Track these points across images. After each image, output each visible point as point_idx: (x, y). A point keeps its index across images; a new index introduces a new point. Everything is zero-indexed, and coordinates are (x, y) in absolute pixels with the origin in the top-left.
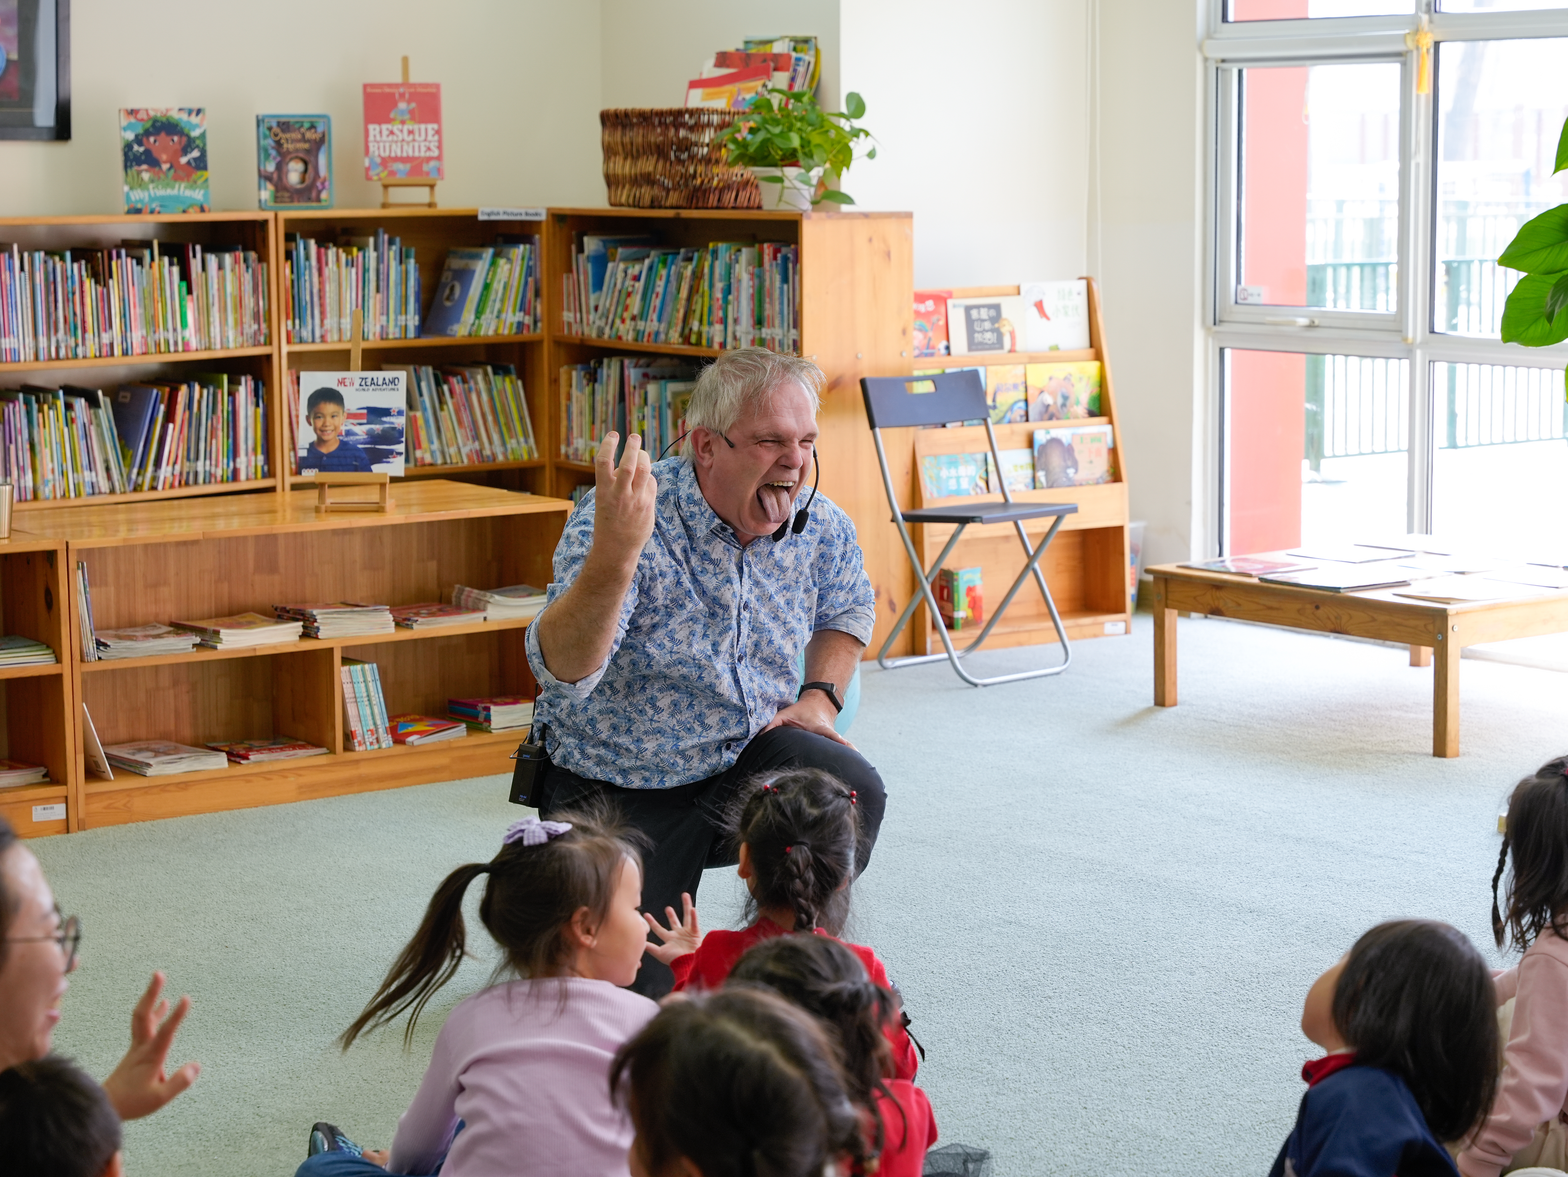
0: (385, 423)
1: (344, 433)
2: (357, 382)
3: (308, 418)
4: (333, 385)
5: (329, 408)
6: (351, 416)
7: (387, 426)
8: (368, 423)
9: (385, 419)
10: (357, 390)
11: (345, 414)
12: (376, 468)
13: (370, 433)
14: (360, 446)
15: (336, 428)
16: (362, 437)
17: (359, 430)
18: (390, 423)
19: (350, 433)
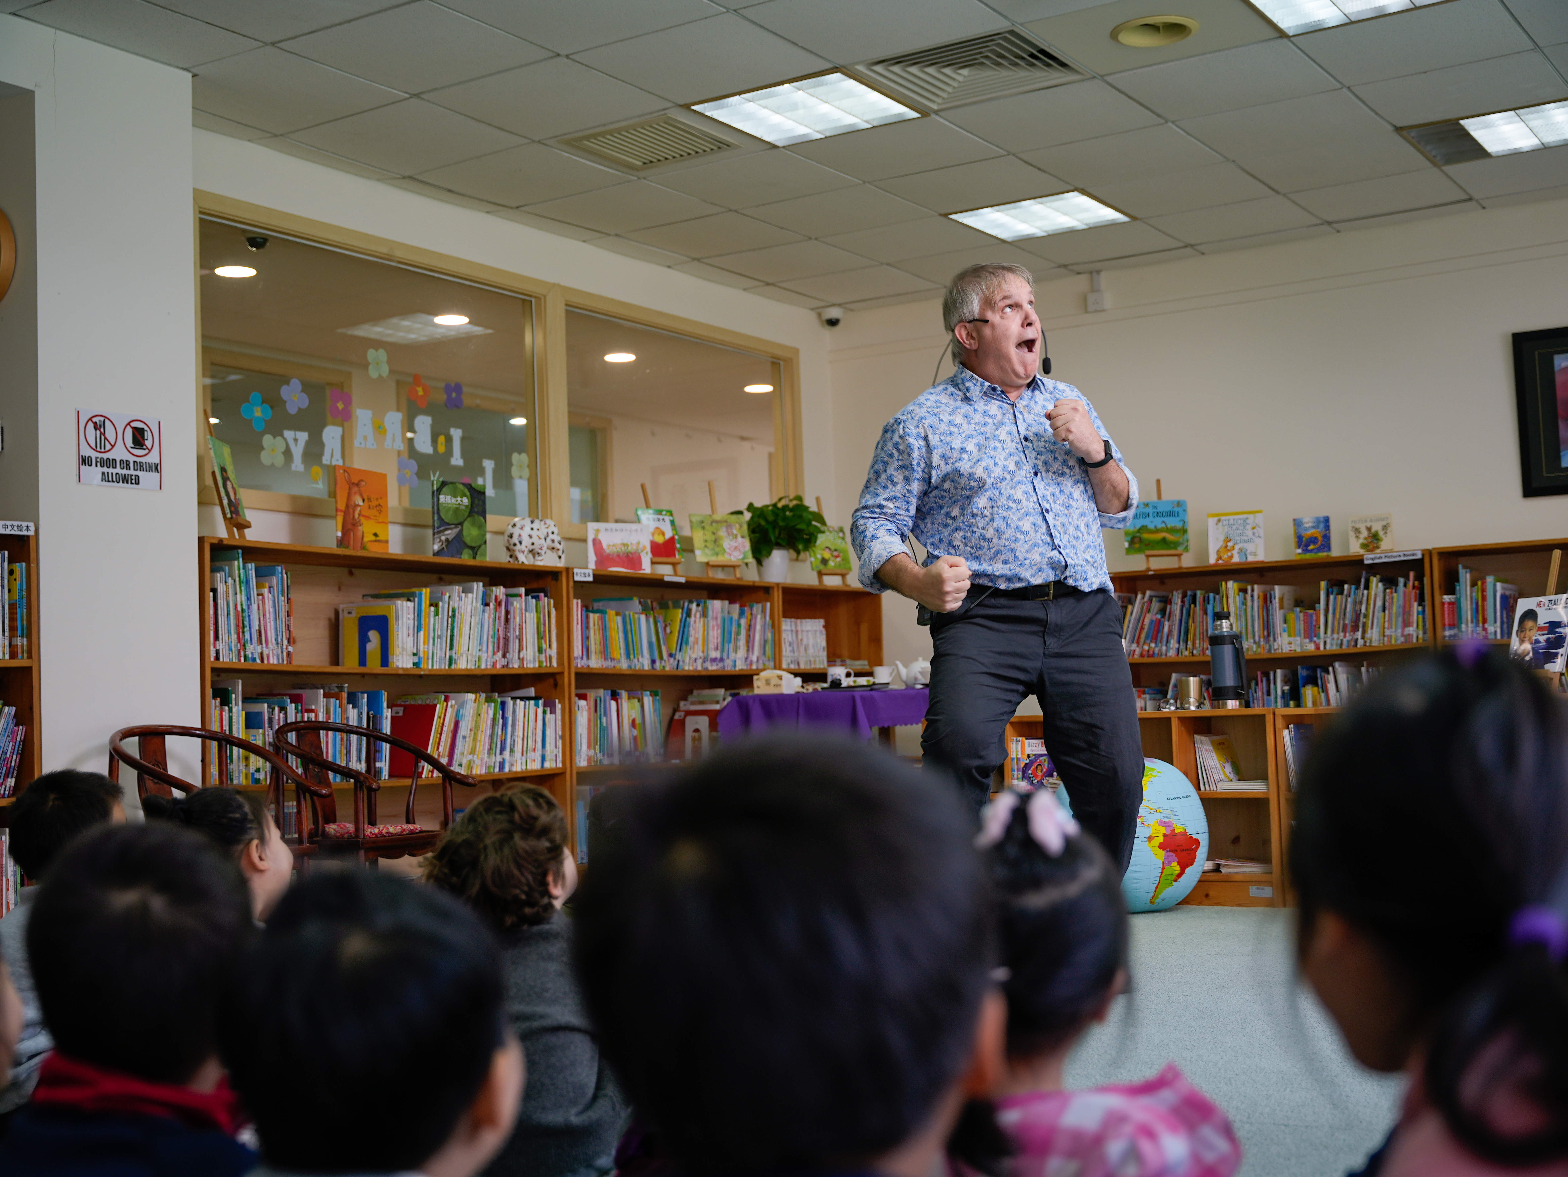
0: (1557, 632)
1: (1534, 642)
2: (1547, 603)
3: (1517, 631)
4: (1534, 607)
5: (1529, 624)
6: (1540, 629)
7: (1558, 635)
8: (1548, 634)
9: (1557, 630)
11: (1537, 628)
12: (1548, 666)
13: (1548, 640)
14: (1541, 651)
15: (1530, 638)
16: (1543, 644)
17: (1542, 639)
18: (1560, 632)
19: (1537, 641)
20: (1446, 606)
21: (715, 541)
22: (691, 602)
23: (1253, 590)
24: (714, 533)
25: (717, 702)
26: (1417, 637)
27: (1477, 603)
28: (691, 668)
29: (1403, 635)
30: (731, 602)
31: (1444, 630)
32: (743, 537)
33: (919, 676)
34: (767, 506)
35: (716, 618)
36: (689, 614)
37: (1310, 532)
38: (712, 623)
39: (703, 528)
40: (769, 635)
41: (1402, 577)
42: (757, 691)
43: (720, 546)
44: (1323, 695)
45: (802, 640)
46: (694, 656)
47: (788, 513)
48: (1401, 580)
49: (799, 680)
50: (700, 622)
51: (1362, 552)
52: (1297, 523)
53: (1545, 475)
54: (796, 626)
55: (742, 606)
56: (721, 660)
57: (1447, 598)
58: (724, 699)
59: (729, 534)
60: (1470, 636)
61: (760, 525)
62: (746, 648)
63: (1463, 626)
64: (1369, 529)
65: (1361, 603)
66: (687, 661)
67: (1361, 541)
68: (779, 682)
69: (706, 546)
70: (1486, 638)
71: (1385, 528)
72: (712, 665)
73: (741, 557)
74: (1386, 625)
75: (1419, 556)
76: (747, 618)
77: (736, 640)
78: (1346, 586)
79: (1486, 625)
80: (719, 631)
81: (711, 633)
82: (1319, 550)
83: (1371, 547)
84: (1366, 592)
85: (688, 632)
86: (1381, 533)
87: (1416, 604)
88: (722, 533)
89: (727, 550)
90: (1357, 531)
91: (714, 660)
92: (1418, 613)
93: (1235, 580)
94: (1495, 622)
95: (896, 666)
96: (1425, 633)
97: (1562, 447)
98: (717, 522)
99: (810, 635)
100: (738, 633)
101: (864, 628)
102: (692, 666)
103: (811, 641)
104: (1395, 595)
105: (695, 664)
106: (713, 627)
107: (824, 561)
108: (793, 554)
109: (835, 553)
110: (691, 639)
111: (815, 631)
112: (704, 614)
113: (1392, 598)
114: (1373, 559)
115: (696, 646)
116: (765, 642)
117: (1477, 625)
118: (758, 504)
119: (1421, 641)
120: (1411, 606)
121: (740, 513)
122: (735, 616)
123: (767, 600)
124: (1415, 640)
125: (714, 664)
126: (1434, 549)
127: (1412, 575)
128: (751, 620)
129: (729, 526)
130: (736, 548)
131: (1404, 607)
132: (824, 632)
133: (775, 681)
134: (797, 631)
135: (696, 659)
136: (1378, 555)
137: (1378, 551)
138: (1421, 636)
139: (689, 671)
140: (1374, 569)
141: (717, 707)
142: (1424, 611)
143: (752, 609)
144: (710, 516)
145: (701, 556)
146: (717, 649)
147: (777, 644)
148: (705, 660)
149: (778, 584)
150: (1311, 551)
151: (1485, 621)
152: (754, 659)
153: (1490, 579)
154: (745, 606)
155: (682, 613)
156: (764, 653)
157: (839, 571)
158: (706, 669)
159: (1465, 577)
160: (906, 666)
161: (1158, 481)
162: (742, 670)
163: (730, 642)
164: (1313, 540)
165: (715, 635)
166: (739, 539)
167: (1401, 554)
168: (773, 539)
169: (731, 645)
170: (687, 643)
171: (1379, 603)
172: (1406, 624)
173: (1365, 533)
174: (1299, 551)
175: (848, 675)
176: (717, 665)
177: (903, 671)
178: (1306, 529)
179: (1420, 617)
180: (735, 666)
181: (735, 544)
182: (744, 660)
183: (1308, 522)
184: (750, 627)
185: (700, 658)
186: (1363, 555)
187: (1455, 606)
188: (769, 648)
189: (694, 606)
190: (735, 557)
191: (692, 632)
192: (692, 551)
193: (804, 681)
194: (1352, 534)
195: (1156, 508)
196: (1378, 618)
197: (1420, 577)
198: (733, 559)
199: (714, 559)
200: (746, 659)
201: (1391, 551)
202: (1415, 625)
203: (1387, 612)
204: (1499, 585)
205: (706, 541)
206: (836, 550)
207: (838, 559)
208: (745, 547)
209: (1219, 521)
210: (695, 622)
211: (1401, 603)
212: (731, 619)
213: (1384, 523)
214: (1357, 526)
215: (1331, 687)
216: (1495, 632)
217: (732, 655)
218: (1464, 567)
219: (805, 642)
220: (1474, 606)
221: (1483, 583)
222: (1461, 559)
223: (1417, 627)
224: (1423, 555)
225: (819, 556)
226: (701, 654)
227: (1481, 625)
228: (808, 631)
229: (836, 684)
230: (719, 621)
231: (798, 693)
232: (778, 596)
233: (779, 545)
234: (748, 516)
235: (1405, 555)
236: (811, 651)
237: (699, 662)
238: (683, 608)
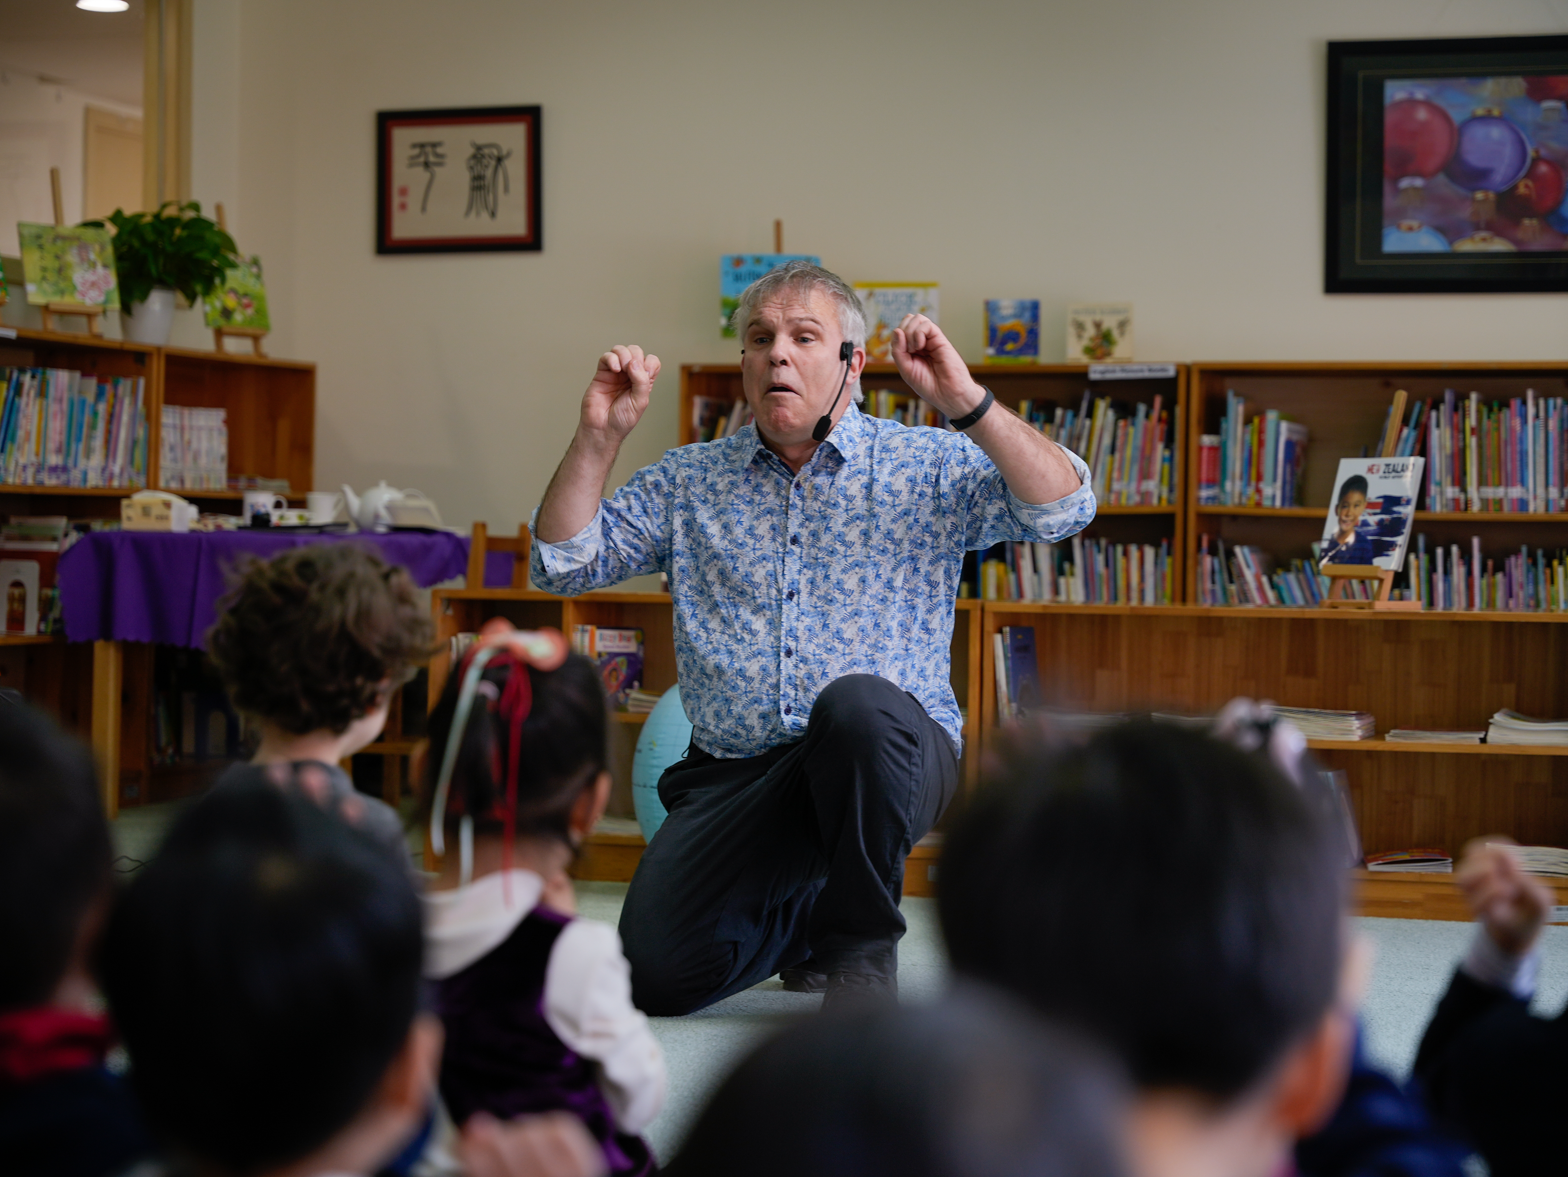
0: (1394, 512)
1: (1360, 523)
2: (1383, 468)
3: (1337, 507)
4: (1363, 472)
5: (1355, 497)
6: (1371, 505)
7: (1395, 516)
8: (1381, 513)
9: (1396, 509)
10: (1381, 477)
11: (1366, 504)
12: (1377, 561)
13: (1380, 523)
14: (1370, 538)
15: (1355, 518)
16: (1373, 528)
17: (1373, 520)
18: (1399, 513)
19: (1365, 524)
20: (1205, 453)
21: (60, 271)
22: (22, 371)
23: (917, 407)
24: (57, 257)
25: (54, 539)
26: (1160, 498)
27: (1250, 451)
28: (18, 481)
29: (1138, 492)
30: (85, 374)
31: (1199, 487)
32: (105, 266)
33: (383, 513)
34: (141, 216)
35: (61, 401)
36: (18, 390)
37: (1009, 321)
38: (53, 407)
39: (41, 247)
40: (141, 433)
41: (1144, 401)
42: (126, 525)
43: (68, 279)
44: (1012, 577)
45: (189, 442)
46: (22, 461)
47: (178, 232)
48: (1142, 408)
49: (192, 511)
50: (34, 404)
51: (1084, 360)
52: (991, 308)
53: (1358, 261)
54: (182, 418)
55: (101, 382)
56: (65, 469)
57: (1207, 440)
58: (66, 535)
59: (82, 260)
60: (1236, 500)
61: (131, 247)
62: (103, 451)
63: (1228, 485)
64: (1098, 325)
65: (1079, 439)
66: (12, 468)
67: (1085, 342)
68: (164, 511)
69: (44, 278)
70: (1258, 504)
71: (1122, 325)
72: (50, 478)
73: (101, 299)
74: (1115, 475)
75: (1171, 373)
76: (108, 402)
77: (90, 437)
78: (1059, 412)
79: (1262, 485)
80: (65, 423)
81: (51, 425)
82: (1021, 352)
83: (1099, 352)
84: (1088, 422)
85: (17, 420)
86: (1115, 334)
87: (1160, 447)
88: (72, 257)
89: (80, 288)
90: (1080, 327)
91: (54, 469)
92: (1164, 460)
93: (891, 390)
94: (1275, 480)
95: (343, 493)
96: (1171, 490)
97: (1386, 221)
98: (64, 238)
99: (204, 435)
100: (93, 427)
101: (284, 427)
102: (19, 476)
103: (204, 445)
104: (1131, 430)
105: (23, 476)
106: (55, 415)
107: (227, 313)
108: (180, 298)
109: (245, 301)
110: (21, 433)
111: (211, 430)
112: (42, 393)
113: (1126, 435)
114: (1103, 372)
115: (26, 446)
116: (133, 443)
117: (1248, 484)
118: (128, 212)
119: (1164, 503)
120: (1153, 449)
121: (98, 225)
122: (90, 398)
123: (139, 374)
124: (1155, 501)
125: (54, 476)
126: (1195, 364)
127: (1158, 401)
128: (113, 406)
129: (83, 247)
130: (93, 284)
131: (1143, 450)
132: (224, 430)
133: (157, 510)
134: (182, 429)
135: (25, 468)
136: (1111, 368)
137: (1108, 360)
138: (1165, 495)
139: (14, 485)
140: (1103, 388)
141: (53, 547)
142: (1171, 459)
143: (116, 387)
144: (53, 228)
145: (36, 294)
146: (59, 451)
147: (153, 446)
148: (39, 468)
149: (159, 349)
150: (1008, 353)
151: (1259, 478)
152: (117, 469)
153: (1272, 416)
154: (106, 381)
155: (8, 389)
156: (131, 461)
157: (250, 331)
158: (41, 484)
159: (1236, 409)
160: (359, 493)
161: (778, 225)
162: (96, 488)
163: (79, 440)
164: (1013, 336)
165: (56, 427)
166: (100, 269)
167: (1145, 368)
168: (154, 271)
169: (81, 447)
170: (13, 440)
171: (1107, 441)
172: (1145, 475)
173: (1091, 331)
174: (991, 351)
175: (278, 505)
176: (58, 478)
177: (355, 502)
178: (1004, 318)
179: (1167, 467)
180: (85, 480)
181: (90, 277)
182: (99, 471)
183: (1007, 307)
184: (112, 418)
185: (32, 464)
186: (1086, 367)
187: (1218, 454)
188: (139, 454)
189: (27, 379)
190: (91, 299)
191: (22, 422)
192: (20, 284)
193: (201, 511)
194: (1071, 331)
195: (771, 265)
196: (1104, 464)
197: (1169, 405)
198: (88, 302)
199: (56, 301)
200: (104, 470)
201: (1129, 361)
202: (1157, 477)
203: (1117, 455)
204: (1284, 426)
205: (44, 269)
206: (246, 295)
207: (250, 311)
208: (107, 283)
209: (871, 295)
210: (27, 404)
211: (1139, 442)
212: (83, 402)
213: (1121, 317)
214: (1082, 318)
215: (1026, 564)
216: (1274, 498)
217: (82, 463)
218: (1237, 394)
219: (194, 445)
220: (1246, 454)
221: (1262, 421)
222: (1228, 382)
223: (1161, 481)
224: (1178, 372)
225: (218, 304)
226: (33, 459)
227: (1253, 482)
228: (200, 429)
229: (261, 521)
230: (65, 406)
231: (193, 531)
232: (158, 368)
233: (163, 284)
234: (112, 230)
235: (1150, 370)
236: (203, 461)
237: (30, 471)
238: (9, 381)
